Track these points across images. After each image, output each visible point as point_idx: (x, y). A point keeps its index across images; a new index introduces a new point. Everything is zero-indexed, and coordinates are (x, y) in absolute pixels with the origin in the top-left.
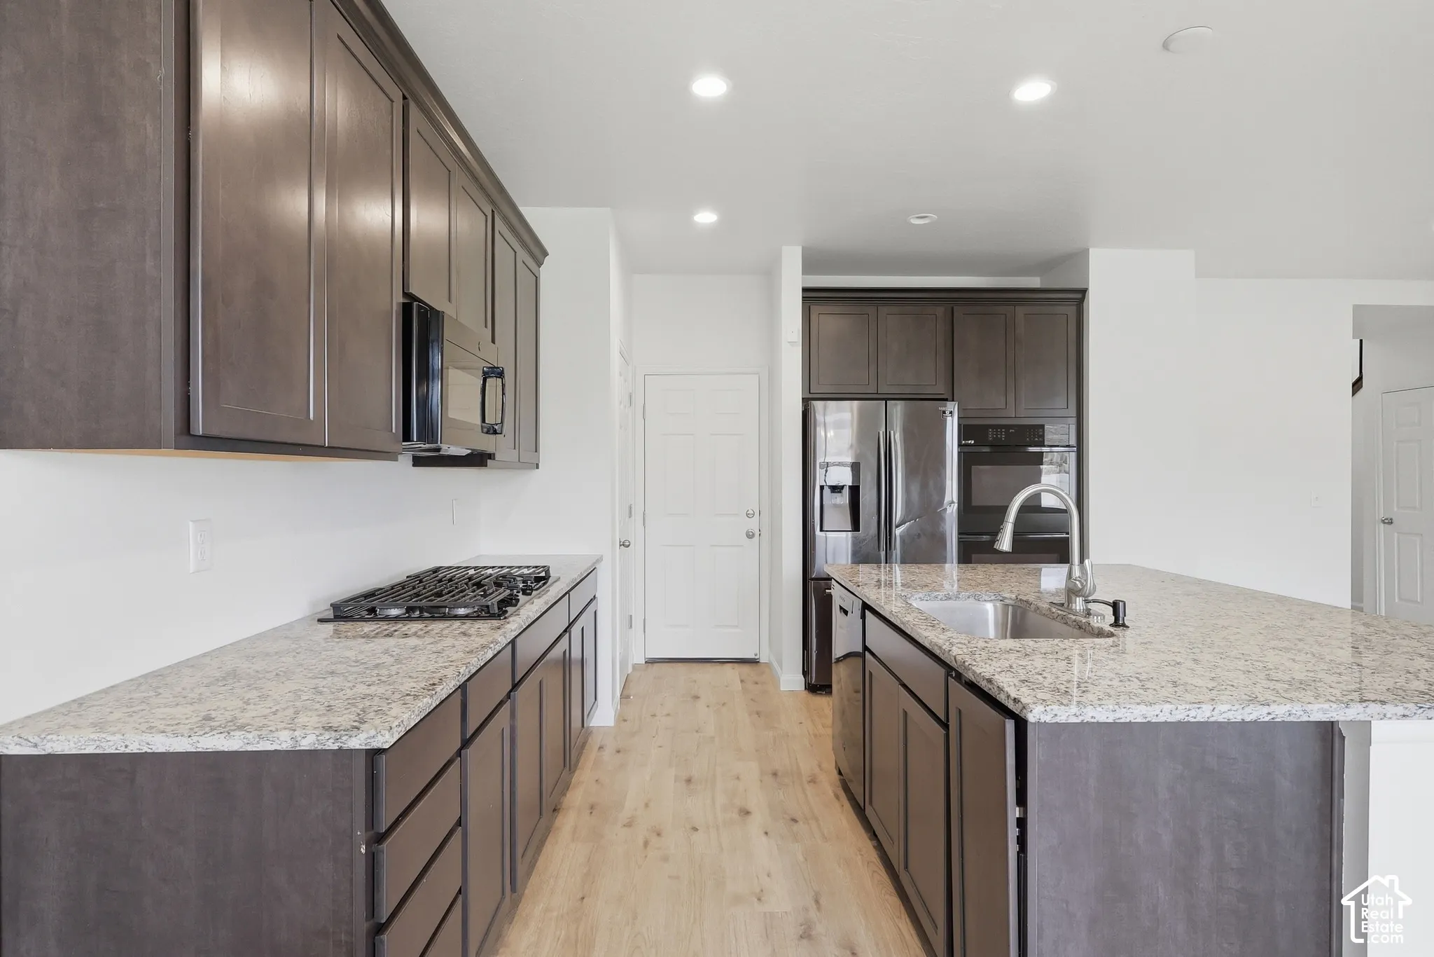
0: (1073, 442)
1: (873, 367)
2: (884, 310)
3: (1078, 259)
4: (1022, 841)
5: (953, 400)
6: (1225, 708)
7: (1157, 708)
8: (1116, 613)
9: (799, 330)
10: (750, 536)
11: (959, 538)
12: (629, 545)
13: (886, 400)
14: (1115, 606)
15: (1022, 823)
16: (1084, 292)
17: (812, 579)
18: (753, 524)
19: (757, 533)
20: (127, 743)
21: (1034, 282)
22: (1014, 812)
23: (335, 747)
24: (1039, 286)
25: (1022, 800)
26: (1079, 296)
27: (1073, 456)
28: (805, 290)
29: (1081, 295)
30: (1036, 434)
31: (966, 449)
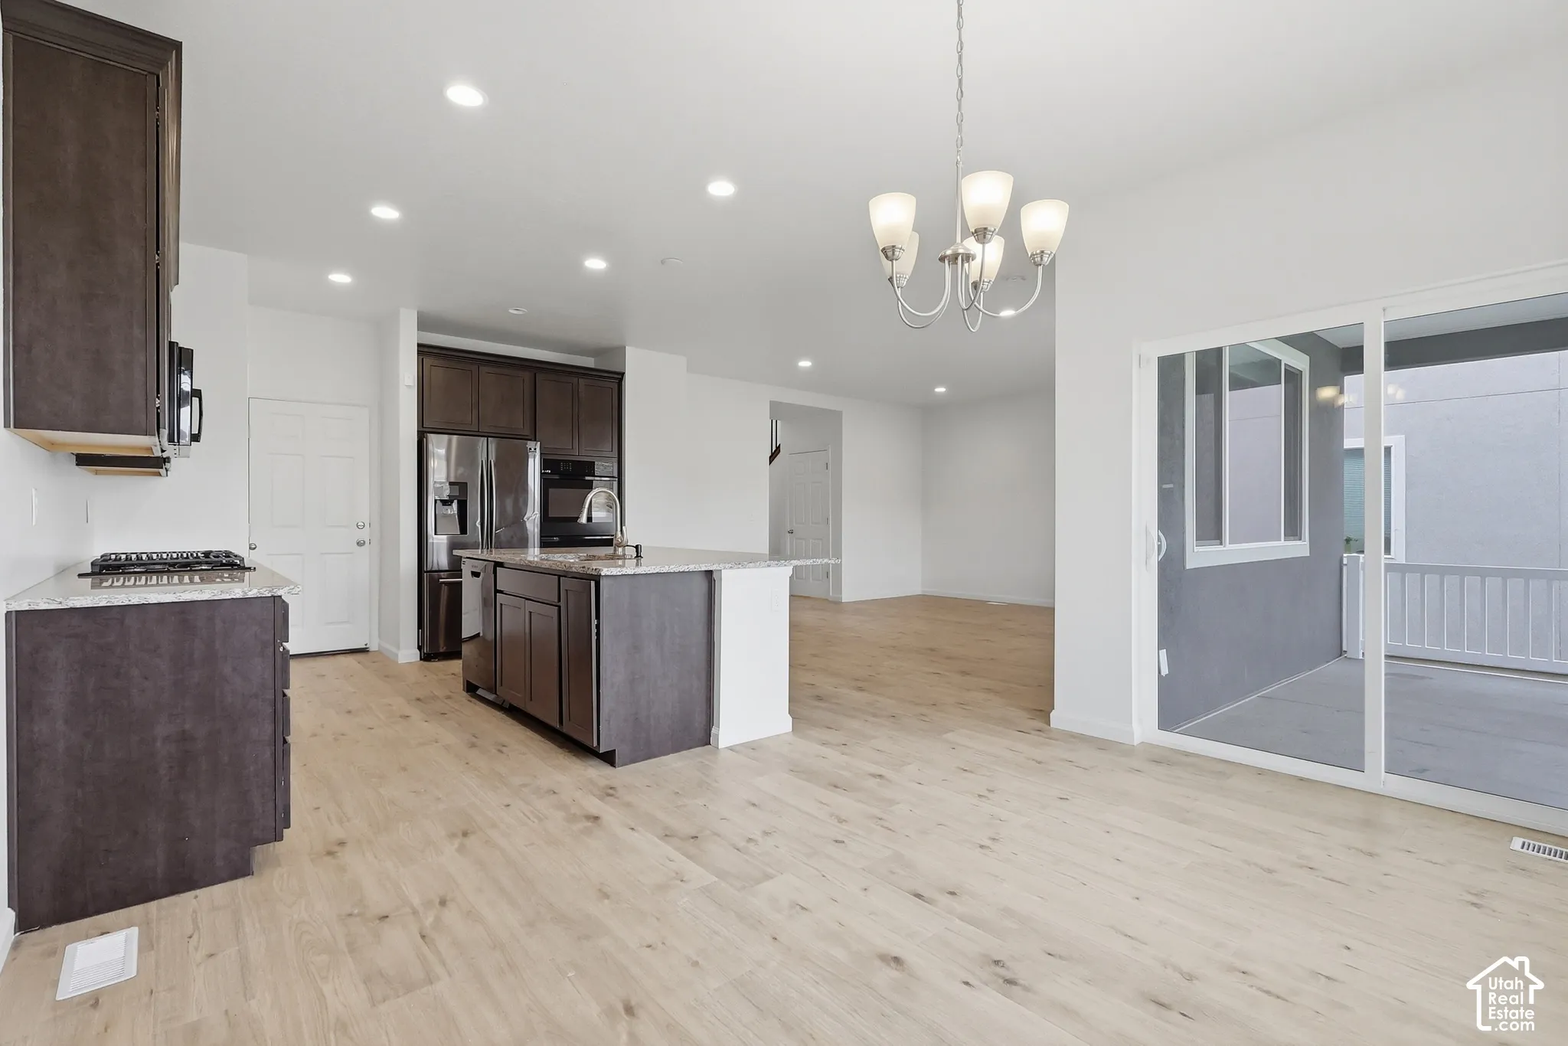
0: (616, 475)
1: (475, 412)
2: (484, 369)
3: (620, 351)
4: (598, 634)
5: (535, 440)
6: (672, 567)
7: (649, 568)
8: (637, 551)
9: (414, 377)
10: (360, 544)
11: (541, 540)
12: (254, 549)
13: (488, 437)
14: (637, 547)
15: (598, 626)
16: (623, 374)
17: (427, 572)
18: (364, 535)
19: (367, 542)
20: (130, 599)
21: (589, 362)
22: (594, 622)
23: (270, 595)
24: (593, 367)
25: (598, 617)
26: (620, 377)
27: (615, 484)
28: (419, 345)
29: (619, 377)
30: (589, 468)
31: (545, 477)
